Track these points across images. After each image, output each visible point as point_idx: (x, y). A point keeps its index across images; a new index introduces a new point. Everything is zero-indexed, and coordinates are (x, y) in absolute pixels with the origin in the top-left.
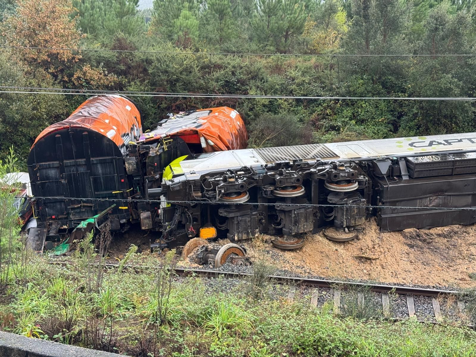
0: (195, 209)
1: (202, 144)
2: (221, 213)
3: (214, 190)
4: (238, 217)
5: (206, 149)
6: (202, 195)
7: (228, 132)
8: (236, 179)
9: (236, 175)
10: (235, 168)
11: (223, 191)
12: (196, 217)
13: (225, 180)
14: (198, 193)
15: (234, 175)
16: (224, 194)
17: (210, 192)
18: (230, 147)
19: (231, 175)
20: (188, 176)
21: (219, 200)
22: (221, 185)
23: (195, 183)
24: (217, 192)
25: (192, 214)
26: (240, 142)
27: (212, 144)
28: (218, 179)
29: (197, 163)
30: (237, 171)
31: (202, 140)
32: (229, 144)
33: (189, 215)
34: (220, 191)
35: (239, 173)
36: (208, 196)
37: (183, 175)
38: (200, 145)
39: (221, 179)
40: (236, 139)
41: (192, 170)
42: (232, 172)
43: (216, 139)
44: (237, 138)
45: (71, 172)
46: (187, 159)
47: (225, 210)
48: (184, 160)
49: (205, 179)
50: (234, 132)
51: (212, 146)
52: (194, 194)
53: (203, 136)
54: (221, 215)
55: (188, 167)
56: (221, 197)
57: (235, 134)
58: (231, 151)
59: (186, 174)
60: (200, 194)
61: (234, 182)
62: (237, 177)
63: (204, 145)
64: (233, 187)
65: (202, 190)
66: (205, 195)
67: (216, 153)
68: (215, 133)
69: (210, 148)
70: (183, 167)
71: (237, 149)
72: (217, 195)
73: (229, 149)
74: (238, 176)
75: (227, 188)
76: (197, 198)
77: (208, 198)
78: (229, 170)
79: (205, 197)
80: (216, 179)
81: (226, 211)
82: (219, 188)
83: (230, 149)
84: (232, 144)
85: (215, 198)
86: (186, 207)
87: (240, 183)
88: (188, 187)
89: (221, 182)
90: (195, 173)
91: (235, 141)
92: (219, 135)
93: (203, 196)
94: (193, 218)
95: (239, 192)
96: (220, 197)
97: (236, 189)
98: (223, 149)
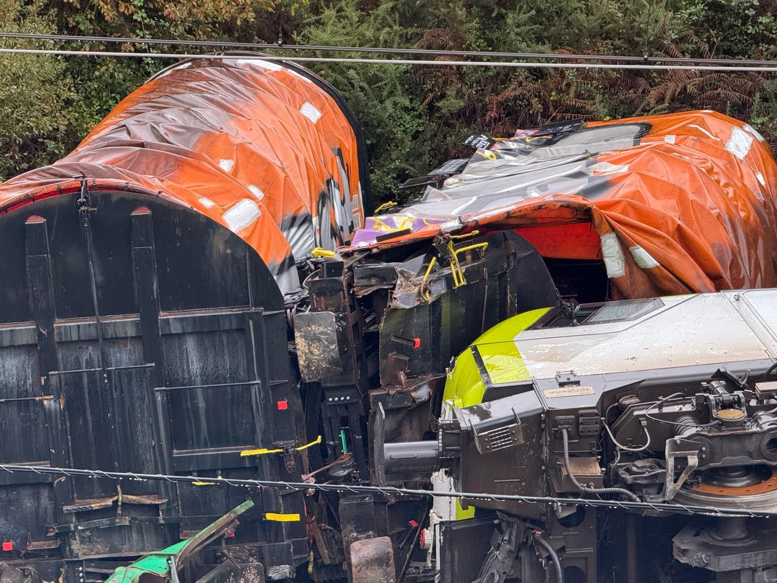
0: (572, 532)
1: (607, 261)
2: (684, 552)
3: (658, 455)
4: (754, 570)
5: (625, 286)
6: (607, 473)
7: (719, 216)
8: (751, 413)
9: (749, 397)
10: (748, 367)
11: (693, 461)
12: (581, 565)
13: (703, 414)
14: (587, 465)
15: (740, 393)
16: (696, 473)
17: (639, 463)
18: (727, 276)
19: (727, 396)
20: (547, 393)
21: (678, 497)
22: (687, 433)
23: (578, 424)
24: (671, 462)
25: (561, 551)
26: (766, 256)
27: (651, 262)
28: (676, 409)
29: (586, 342)
30: (753, 380)
31: (610, 248)
32: (723, 264)
33: (549, 558)
34: (681, 462)
35: (761, 386)
36: (629, 478)
37: (529, 387)
38: (600, 266)
39: (688, 408)
40: (752, 245)
41: (565, 368)
42: (732, 383)
43: (669, 245)
44: (756, 241)
45: (80, 367)
46: (546, 323)
47: (699, 539)
48: (534, 327)
49: (619, 410)
50: (742, 214)
51: (648, 273)
52: (572, 470)
53: (613, 229)
54: (683, 560)
55: (550, 358)
56: (685, 485)
57: (746, 222)
58: (731, 294)
59: (539, 386)
60: (597, 470)
61: (741, 424)
62: (753, 403)
63: (615, 267)
64: (736, 446)
65: (606, 455)
66: (617, 475)
67: (668, 300)
68: (664, 217)
69: (640, 279)
70: (530, 358)
71: (753, 286)
72: (669, 478)
73: (719, 284)
74: (760, 401)
75: (711, 448)
76: (583, 487)
77: (632, 487)
78: (720, 375)
79: (617, 480)
80: (666, 410)
81: (706, 546)
82: (676, 446)
83: (727, 288)
84: (735, 266)
85: (661, 488)
86: (537, 523)
87: (766, 427)
88: (546, 439)
89: (688, 420)
90: (577, 383)
91: (744, 253)
92: (679, 229)
93: (610, 478)
94: (566, 570)
95: (763, 466)
96: (680, 482)
97: (750, 455)
98: (696, 283)
